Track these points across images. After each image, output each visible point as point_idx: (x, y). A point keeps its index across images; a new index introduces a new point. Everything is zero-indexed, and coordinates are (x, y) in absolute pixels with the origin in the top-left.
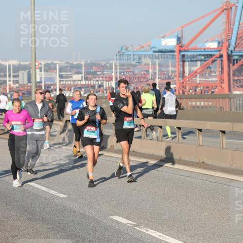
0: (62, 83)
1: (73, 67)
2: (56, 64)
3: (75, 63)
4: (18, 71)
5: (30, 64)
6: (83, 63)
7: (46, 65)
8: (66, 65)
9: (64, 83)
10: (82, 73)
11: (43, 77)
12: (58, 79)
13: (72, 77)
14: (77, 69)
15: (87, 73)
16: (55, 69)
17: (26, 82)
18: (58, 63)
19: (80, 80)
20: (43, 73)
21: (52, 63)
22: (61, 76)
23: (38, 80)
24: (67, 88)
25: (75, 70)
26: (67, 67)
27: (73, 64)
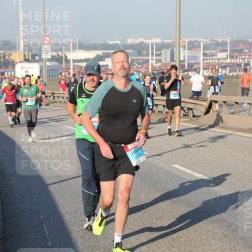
0: (206, 61)
1: (218, 44)
2: (200, 42)
3: (220, 40)
4: (160, 50)
5: (173, 42)
6: (228, 40)
7: (190, 43)
8: (210, 42)
9: (208, 61)
10: (227, 51)
11: (186, 55)
12: (202, 57)
13: (216, 55)
14: (222, 46)
15: (233, 51)
16: (199, 46)
17: (168, 60)
18: (203, 41)
19: (225, 59)
20: (186, 51)
21: (196, 41)
22: (205, 54)
23: (182, 59)
24: (211, 67)
25: (220, 48)
26: (211, 45)
27: (218, 41)
